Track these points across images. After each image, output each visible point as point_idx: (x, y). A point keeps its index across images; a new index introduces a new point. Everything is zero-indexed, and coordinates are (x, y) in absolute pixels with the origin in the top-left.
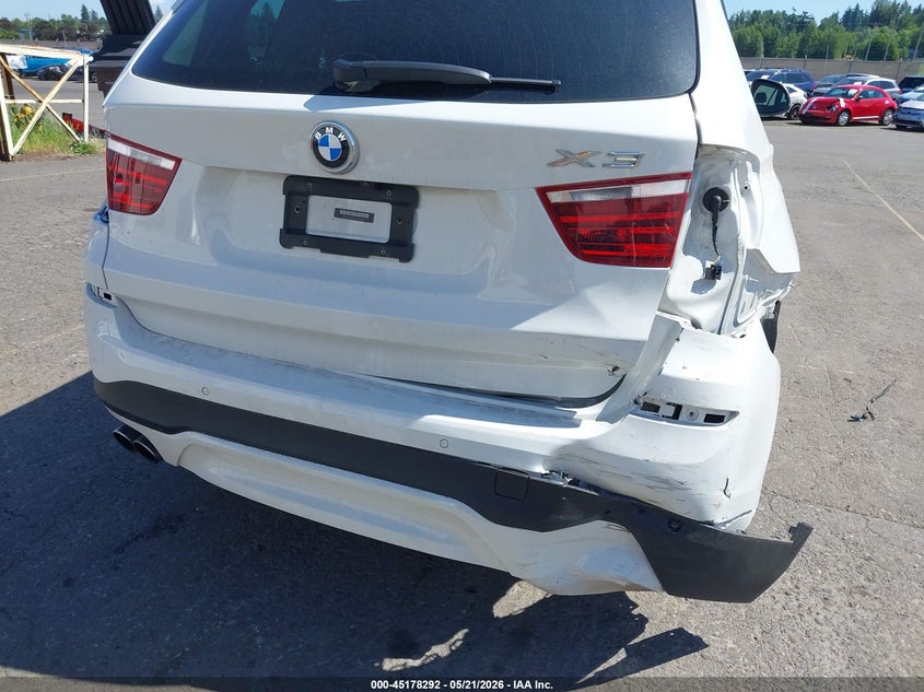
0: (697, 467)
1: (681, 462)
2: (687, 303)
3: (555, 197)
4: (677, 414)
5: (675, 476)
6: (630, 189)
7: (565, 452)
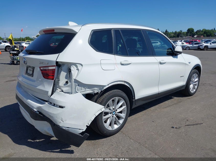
0: (55, 114)
1: (53, 113)
2: (62, 87)
3: (42, 68)
4: (54, 105)
5: (52, 115)
6: (48, 68)
7: (39, 108)
